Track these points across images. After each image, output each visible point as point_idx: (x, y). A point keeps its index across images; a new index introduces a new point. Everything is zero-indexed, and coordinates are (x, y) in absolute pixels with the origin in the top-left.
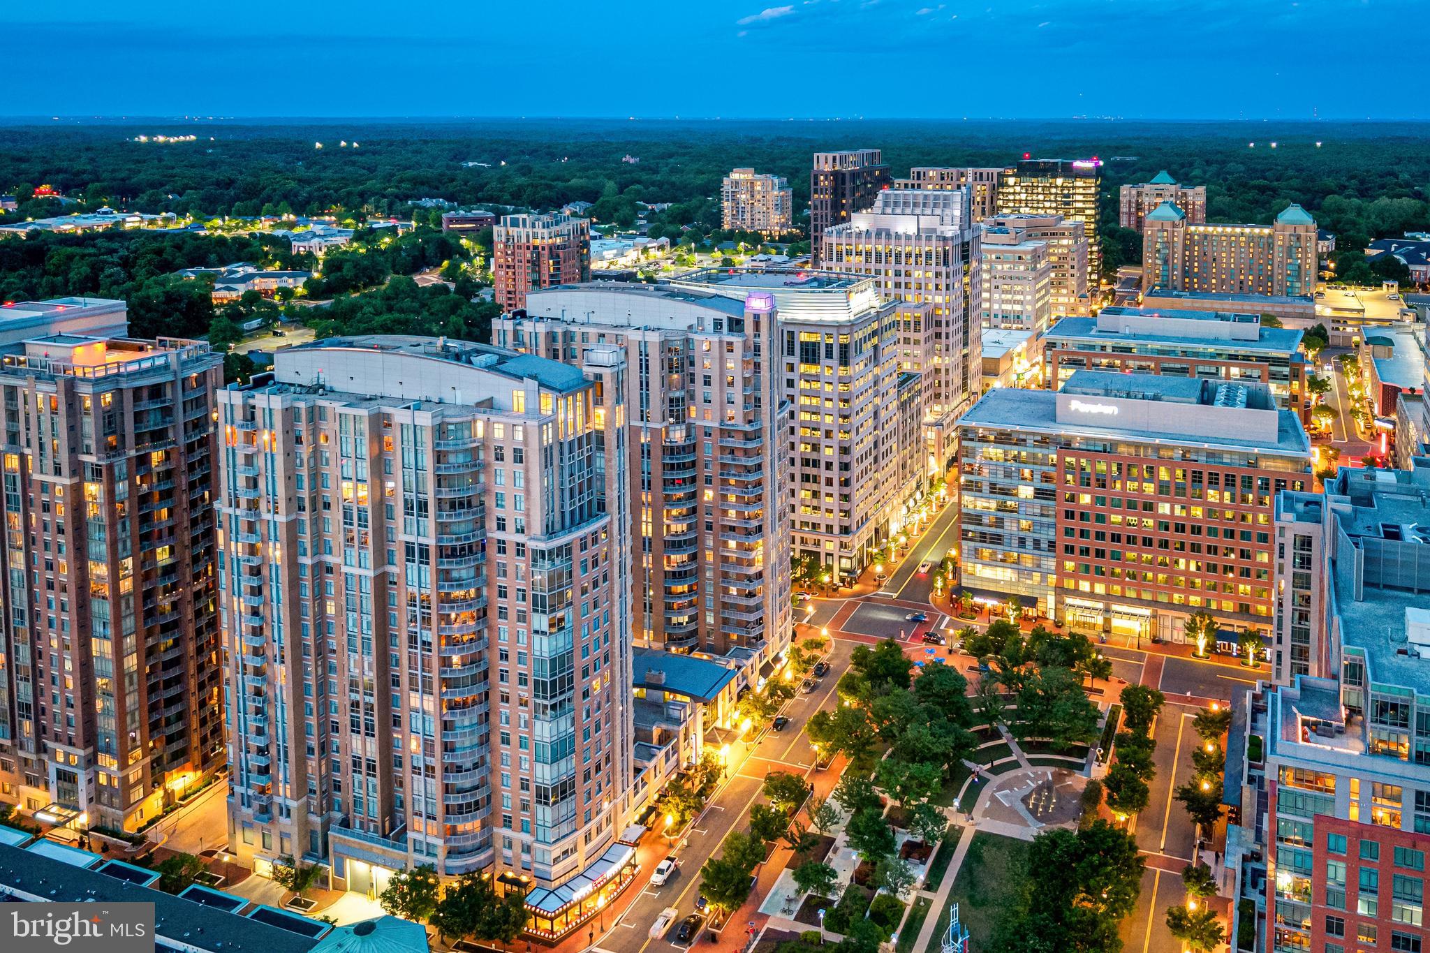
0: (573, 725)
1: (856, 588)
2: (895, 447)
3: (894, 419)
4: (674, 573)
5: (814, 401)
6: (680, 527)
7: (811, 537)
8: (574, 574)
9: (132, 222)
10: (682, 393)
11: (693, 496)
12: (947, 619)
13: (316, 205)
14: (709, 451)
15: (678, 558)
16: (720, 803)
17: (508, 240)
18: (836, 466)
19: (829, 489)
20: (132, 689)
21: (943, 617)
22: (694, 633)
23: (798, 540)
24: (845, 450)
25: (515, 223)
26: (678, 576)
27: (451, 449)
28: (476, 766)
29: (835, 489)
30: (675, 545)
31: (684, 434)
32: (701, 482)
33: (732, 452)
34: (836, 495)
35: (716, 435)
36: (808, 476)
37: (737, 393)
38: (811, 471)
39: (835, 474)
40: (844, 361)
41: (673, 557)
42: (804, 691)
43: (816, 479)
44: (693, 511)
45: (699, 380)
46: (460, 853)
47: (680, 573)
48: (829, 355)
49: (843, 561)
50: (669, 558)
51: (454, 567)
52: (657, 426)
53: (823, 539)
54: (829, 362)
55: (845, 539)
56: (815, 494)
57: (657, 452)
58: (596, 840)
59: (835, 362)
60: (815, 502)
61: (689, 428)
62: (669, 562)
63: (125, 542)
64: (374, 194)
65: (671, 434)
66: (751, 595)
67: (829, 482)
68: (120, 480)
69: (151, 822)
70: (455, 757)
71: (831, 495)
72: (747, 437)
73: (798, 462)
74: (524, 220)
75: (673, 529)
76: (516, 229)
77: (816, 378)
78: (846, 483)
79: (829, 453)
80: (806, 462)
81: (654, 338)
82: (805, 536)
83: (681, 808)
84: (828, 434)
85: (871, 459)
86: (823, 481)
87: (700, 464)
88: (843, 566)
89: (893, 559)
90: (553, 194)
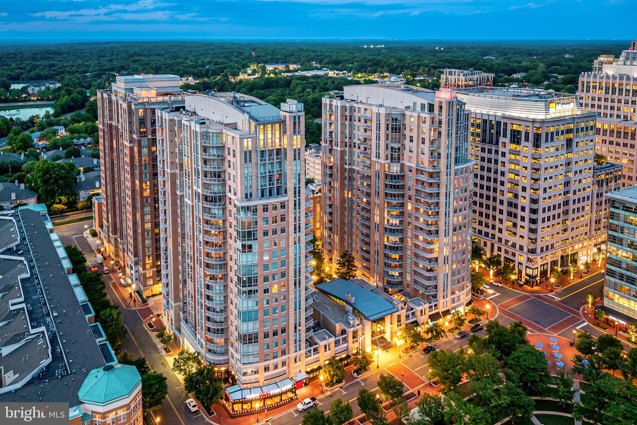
0: (257, 305)
1: (536, 288)
2: (587, 208)
3: (588, 190)
4: (391, 247)
5: (517, 167)
6: (396, 221)
7: (511, 250)
8: (258, 223)
9: (331, 74)
10: (399, 145)
11: (402, 205)
12: (586, 324)
13: (399, 70)
14: (410, 182)
15: (394, 238)
16: (365, 380)
17: (446, 82)
18: (527, 210)
19: (522, 224)
20: (148, 237)
21: (584, 322)
22: (401, 283)
23: (503, 251)
24: (534, 201)
25: (450, 74)
26: (394, 249)
27: (211, 145)
28: (221, 311)
29: (526, 224)
30: (393, 231)
31: (399, 169)
32: (406, 198)
33: (423, 183)
34: (527, 228)
35: (414, 171)
36: (511, 213)
37: (426, 148)
38: (513, 210)
39: (527, 214)
40: (537, 145)
41: (390, 237)
42: (457, 336)
43: (515, 216)
44: (402, 213)
45: (408, 139)
46: (215, 353)
47: (394, 247)
48: (527, 139)
49: (528, 269)
50: (388, 238)
51: (213, 207)
52: (383, 162)
53: (517, 253)
54: (526, 144)
55: (531, 256)
56: (515, 225)
57: (382, 176)
58: (272, 372)
59: (530, 144)
60: (514, 230)
61: (402, 166)
62: (388, 240)
63: (146, 174)
64: (423, 66)
65: (391, 168)
66: (431, 270)
67: (523, 219)
68: (144, 147)
69: (153, 296)
70: (213, 304)
71: (523, 227)
72: (431, 175)
73: (505, 203)
74: (455, 72)
75: (391, 222)
76: (450, 76)
77: (517, 153)
78: (533, 221)
79: (524, 202)
80: (510, 204)
81: (382, 111)
82: (508, 249)
83: (332, 373)
84: (524, 189)
85: (560, 211)
86: (519, 217)
87: (407, 188)
88: (528, 272)
89: (572, 278)
90: (507, 68)
